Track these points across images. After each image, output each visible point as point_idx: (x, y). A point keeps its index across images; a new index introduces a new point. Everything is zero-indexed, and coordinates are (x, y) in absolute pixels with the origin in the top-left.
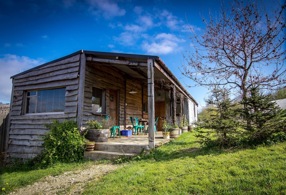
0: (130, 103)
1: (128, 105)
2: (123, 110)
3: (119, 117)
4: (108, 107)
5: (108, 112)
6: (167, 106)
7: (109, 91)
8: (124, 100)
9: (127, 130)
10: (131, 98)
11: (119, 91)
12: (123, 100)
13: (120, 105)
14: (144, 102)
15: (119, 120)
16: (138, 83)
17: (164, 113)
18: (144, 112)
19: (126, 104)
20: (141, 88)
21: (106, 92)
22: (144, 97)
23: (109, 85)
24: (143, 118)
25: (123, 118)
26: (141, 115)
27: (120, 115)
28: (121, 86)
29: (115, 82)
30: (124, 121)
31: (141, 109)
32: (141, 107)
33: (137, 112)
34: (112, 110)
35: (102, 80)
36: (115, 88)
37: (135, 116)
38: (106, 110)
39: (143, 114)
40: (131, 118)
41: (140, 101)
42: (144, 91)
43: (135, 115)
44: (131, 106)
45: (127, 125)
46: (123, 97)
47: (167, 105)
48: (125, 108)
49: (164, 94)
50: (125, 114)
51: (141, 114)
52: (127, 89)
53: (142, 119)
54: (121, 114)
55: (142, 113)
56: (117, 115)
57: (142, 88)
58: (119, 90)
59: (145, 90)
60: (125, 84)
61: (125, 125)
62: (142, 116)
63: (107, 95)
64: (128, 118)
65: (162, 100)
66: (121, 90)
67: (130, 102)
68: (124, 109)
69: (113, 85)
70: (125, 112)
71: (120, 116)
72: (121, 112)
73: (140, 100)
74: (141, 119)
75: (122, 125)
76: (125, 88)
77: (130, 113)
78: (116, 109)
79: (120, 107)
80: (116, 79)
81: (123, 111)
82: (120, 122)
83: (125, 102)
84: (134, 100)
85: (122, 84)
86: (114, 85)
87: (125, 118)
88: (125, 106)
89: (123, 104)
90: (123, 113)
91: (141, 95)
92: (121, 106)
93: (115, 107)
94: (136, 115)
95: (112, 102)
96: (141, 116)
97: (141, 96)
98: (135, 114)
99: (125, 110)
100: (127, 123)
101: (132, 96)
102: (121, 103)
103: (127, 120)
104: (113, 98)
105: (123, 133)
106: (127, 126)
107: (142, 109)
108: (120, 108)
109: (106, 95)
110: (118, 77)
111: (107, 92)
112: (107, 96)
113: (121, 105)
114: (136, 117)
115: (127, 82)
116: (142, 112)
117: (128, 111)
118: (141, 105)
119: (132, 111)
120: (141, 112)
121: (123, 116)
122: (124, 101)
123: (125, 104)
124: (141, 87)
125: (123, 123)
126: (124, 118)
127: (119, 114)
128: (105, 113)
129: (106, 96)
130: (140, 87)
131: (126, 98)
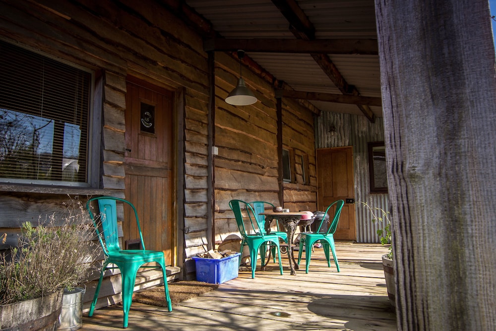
0: (233, 149)
1: (225, 155)
2: (203, 172)
3: (184, 202)
4: (118, 157)
5: (119, 180)
6: (358, 164)
7: (124, 83)
8: (205, 132)
9: (217, 256)
10: (235, 130)
11: (182, 96)
12: (199, 133)
13: (185, 151)
14: (285, 148)
15: (184, 215)
16: (263, 78)
17: (349, 183)
18: (286, 183)
19: (216, 151)
20: (275, 101)
21: (105, 84)
22: (283, 133)
23: (121, 54)
24: (282, 203)
25: (204, 207)
26: (275, 192)
27: (187, 192)
28: (192, 77)
29: (159, 50)
30: (206, 217)
31: (275, 172)
32: (276, 165)
33: (263, 182)
34: (150, 174)
35: (72, 22)
36: (159, 79)
37: (255, 196)
38: (102, 173)
39: (282, 188)
40: (235, 203)
41: (272, 144)
42: (283, 112)
43: (255, 191)
44: (235, 157)
45: (221, 231)
46: (200, 121)
47: (358, 159)
48: (211, 164)
49: (347, 125)
50: (211, 188)
51: (277, 188)
52: (218, 91)
53: (280, 208)
54: (194, 191)
55: (280, 185)
56: (172, 192)
57: (279, 101)
58: (184, 89)
59: (288, 111)
60: (210, 70)
61: (210, 232)
62: (280, 194)
63: (107, 98)
64: (223, 203)
65: (340, 144)
66: (192, 91)
67: (232, 142)
68: (207, 167)
69: (145, 59)
70: (211, 180)
71: (187, 197)
72: (190, 183)
73: (272, 141)
74: (275, 209)
75: (196, 234)
76: (211, 87)
77: (234, 185)
78: (172, 169)
79: (184, 161)
80: (162, 37)
81: (200, 177)
82: (188, 222)
83: (212, 141)
84: (247, 138)
85: (196, 68)
86: (154, 63)
87: (211, 205)
88: (209, 156)
89: (203, 151)
90: (203, 183)
91: (274, 122)
92: (194, 154)
93: (164, 159)
94: (259, 191)
95: (147, 138)
96: (276, 194)
97: (273, 127)
98: (252, 187)
99: (209, 172)
100: (219, 223)
101: (243, 123)
102: (191, 143)
103: (221, 212)
104: (152, 121)
105: (200, 268)
106: (219, 238)
107: (279, 170)
108: (187, 166)
109: (104, 100)
110: (176, 36)
111: (114, 89)
112: (115, 106)
113: (194, 150)
114: (259, 200)
115: (218, 63)
116: (280, 180)
117: (225, 178)
118: (277, 158)
119: (241, 175)
120: (275, 180)
121: (202, 197)
122: (208, 137)
123: (209, 150)
124: (273, 95)
125: (204, 227)
126: (207, 203)
127: (184, 187)
128: (101, 187)
129: (107, 106)
130: (271, 96)
131: (214, 126)
